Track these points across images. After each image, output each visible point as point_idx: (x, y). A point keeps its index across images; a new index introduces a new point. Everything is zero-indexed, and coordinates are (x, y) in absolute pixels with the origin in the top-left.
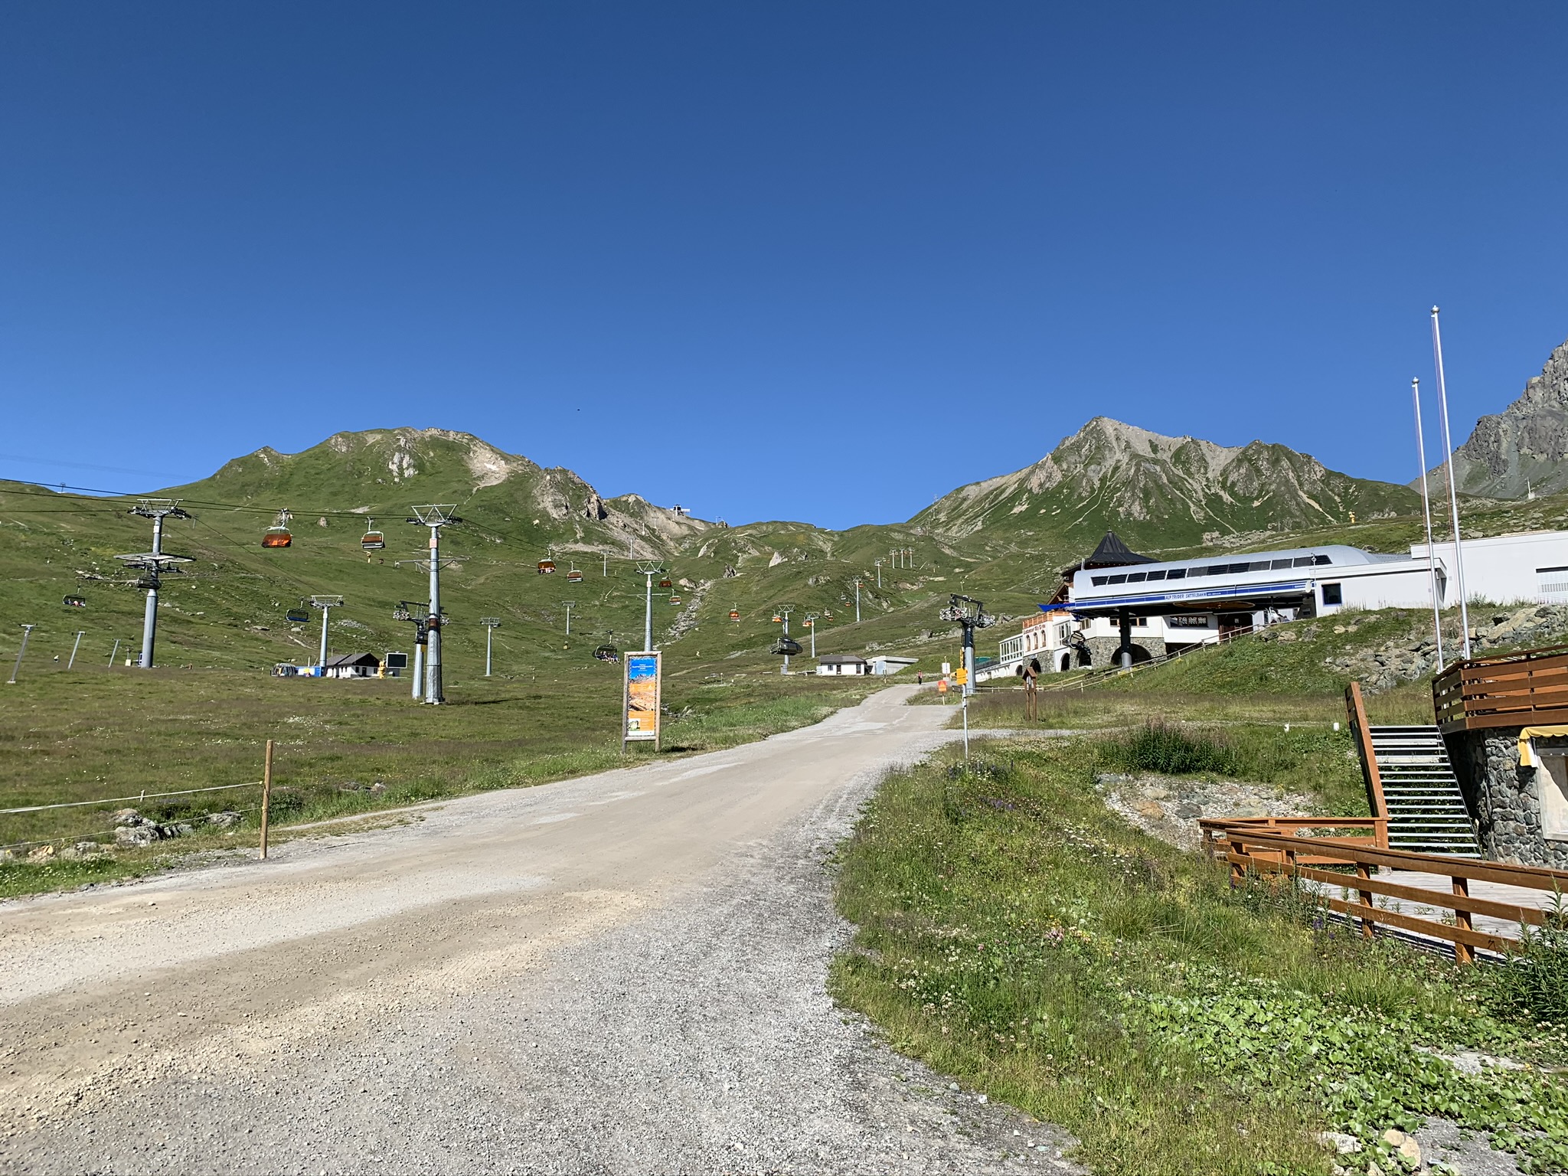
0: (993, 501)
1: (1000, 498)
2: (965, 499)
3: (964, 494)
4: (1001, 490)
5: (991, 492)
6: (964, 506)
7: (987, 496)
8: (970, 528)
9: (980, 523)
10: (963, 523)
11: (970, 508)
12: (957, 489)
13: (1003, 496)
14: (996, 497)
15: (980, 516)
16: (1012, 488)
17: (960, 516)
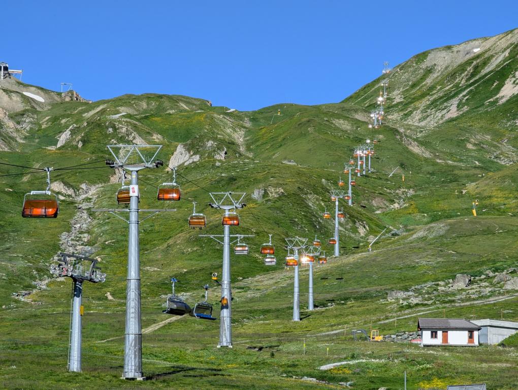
0: (473, 75)
1: (483, 72)
2: (429, 71)
3: (427, 63)
4: (483, 60)
5: (469, 62)
6: (429, 81)
7: (462, 68)
8: (439, 114)
9: (454, 108)
10: (428, 107)
11: (437, 83)
12: (417, 56)
13: (487, 69)
14: (477, 69)
15: (453, 97)
16: (501, 58)
17: (423, 96)
